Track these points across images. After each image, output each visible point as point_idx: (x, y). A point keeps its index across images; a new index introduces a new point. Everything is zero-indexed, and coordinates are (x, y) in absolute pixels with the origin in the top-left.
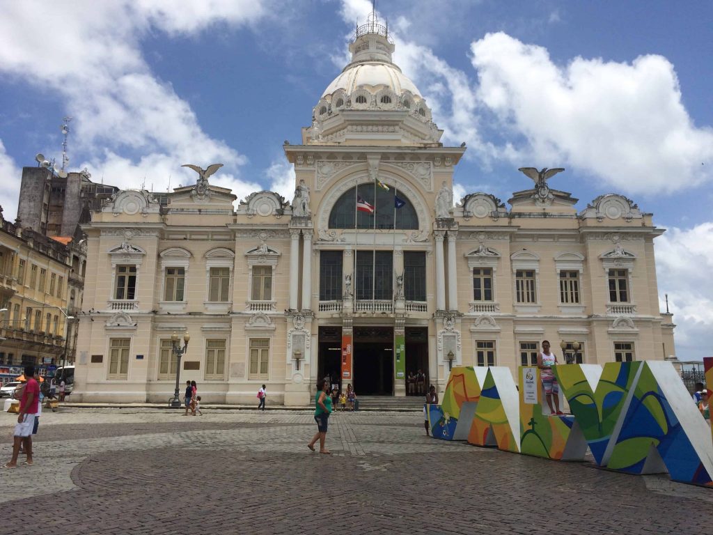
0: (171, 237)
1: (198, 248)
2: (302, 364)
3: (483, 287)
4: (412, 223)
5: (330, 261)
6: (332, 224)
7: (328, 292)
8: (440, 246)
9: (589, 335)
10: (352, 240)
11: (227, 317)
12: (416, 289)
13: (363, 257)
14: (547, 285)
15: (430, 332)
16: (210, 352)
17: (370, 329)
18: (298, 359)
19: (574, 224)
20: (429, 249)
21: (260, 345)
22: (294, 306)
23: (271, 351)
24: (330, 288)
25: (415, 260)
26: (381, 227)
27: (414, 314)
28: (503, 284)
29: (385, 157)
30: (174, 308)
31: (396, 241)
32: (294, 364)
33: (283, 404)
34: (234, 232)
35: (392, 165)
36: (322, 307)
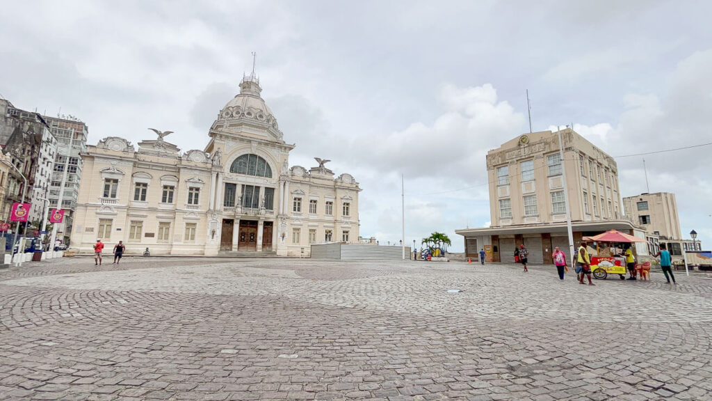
0: (140, 166)
1: (157, 174)
2: (215, 236)
3: (297, 206)
4: (269, 175)
5: (230, 187)
6: (232, 170)
7: (228, 203)
8: (282, 186)
9: (334, 227)
10: (241, 179)
11: (174, 212)
12: (269, 205)
13: (247, 188)
14: (321, 207)
15: (274, 224)
16: (161, 228)
17: (247, 221)
18: (213, 233)
19: (332, 183)
20: (276, 187)
21: (191, 226)
22: (212, 208)
23: (197, 230)
24: (229, 202)
25: (269, 191)
26: (259, 175)
27: (268, 215)
28: (305, 205)
29: (260, 143)
30: (139, 204)
31: (261, 182)
32: (211, 236)
33: (203, 254)
34: (179, 169)
35: (263, 147)
36: (225, 210)
